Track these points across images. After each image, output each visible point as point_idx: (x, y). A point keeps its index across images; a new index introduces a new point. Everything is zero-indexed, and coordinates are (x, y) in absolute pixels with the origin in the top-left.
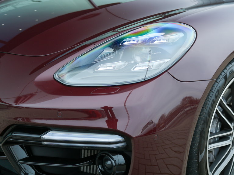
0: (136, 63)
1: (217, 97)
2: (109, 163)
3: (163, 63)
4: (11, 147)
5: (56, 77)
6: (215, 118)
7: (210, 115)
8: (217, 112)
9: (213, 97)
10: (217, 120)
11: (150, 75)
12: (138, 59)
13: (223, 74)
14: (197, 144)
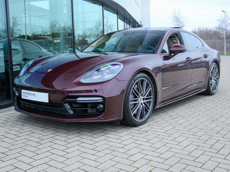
0: (105, 76)
1: (132, 86)
2: (98, 107)
3: (113, 75)
4: (65, 104)
5: (80, 81)
6: (132, 94)
7: (130, 92)
8: (132, 91)
9: (130, 86)
10: (132, 95)
11: (109, 79)
12: (105, 74)
13: (133, 78)
14: (126, 101)
